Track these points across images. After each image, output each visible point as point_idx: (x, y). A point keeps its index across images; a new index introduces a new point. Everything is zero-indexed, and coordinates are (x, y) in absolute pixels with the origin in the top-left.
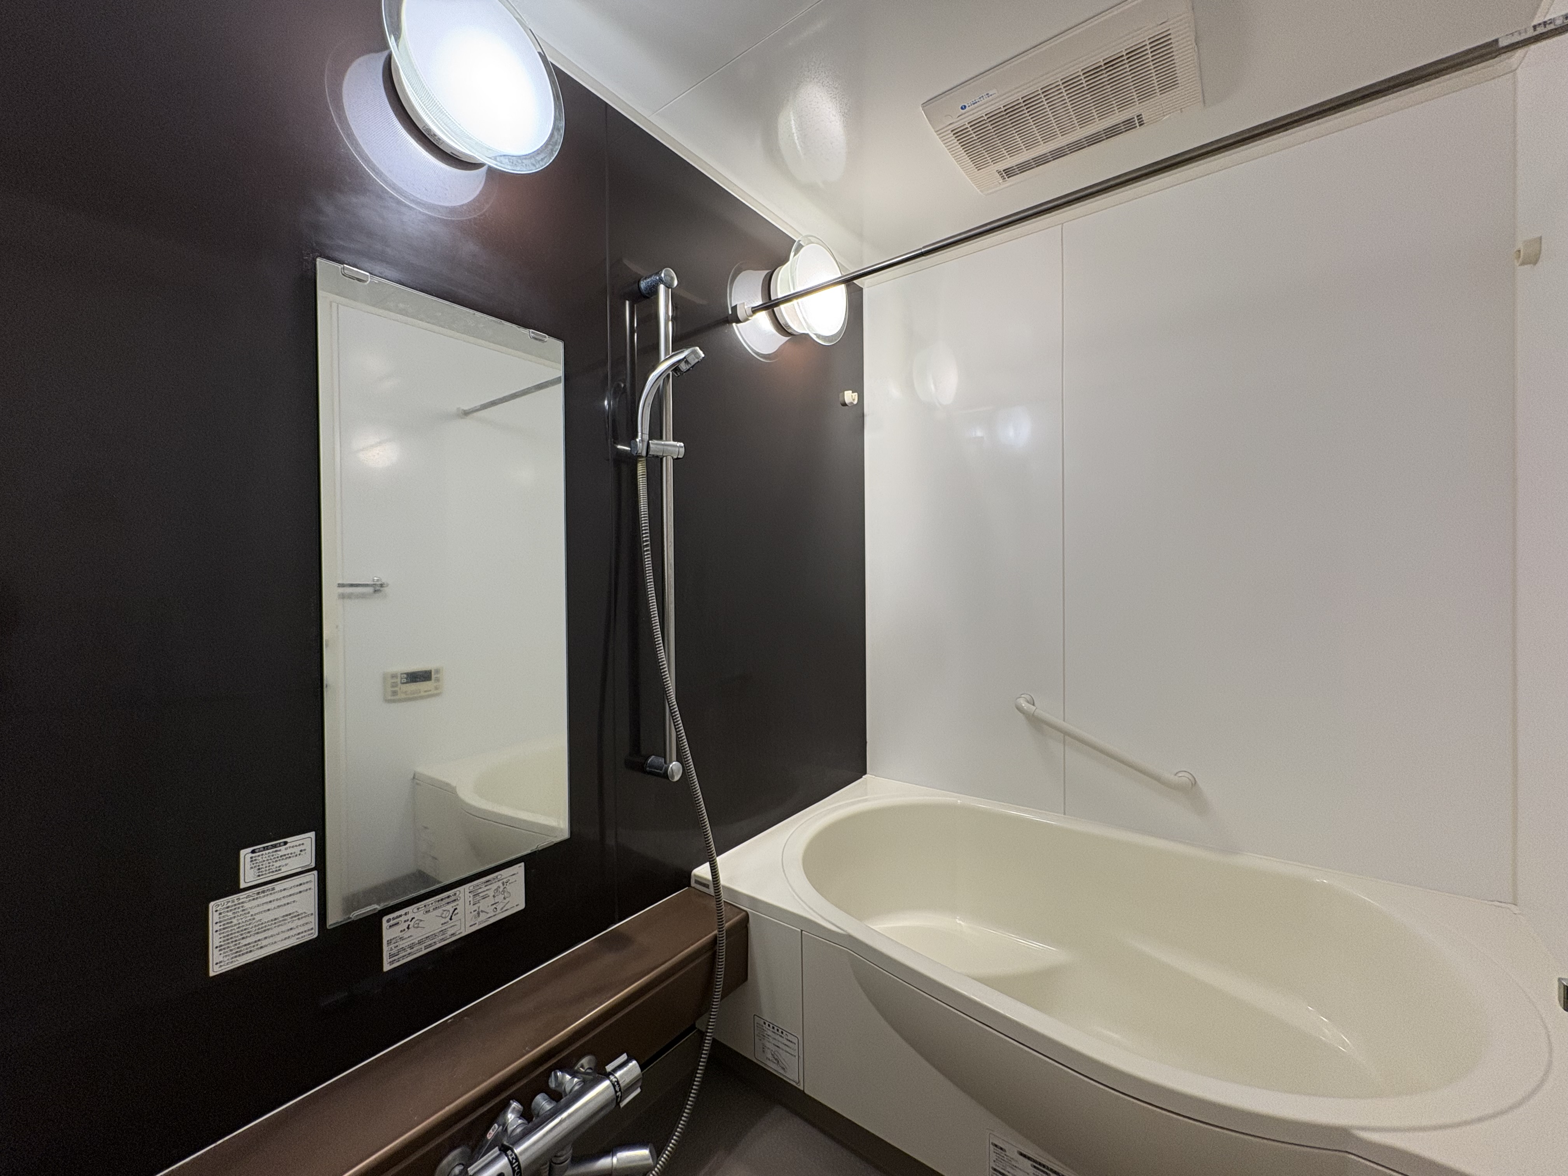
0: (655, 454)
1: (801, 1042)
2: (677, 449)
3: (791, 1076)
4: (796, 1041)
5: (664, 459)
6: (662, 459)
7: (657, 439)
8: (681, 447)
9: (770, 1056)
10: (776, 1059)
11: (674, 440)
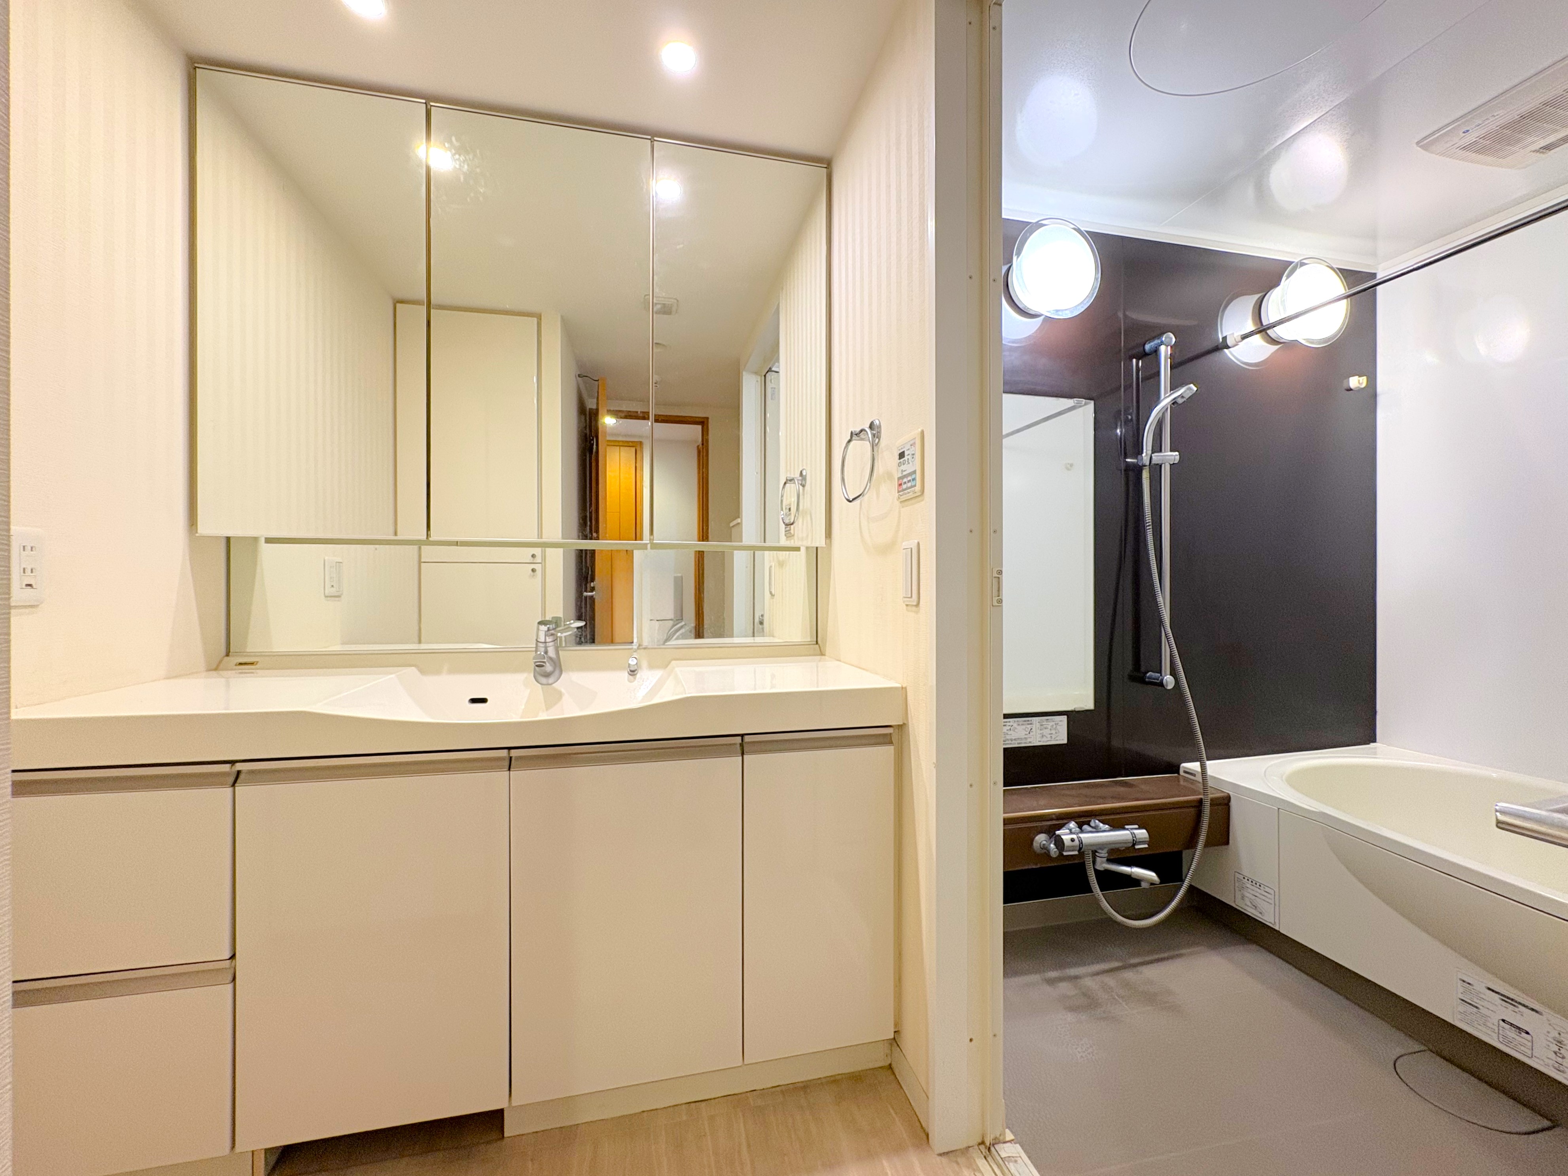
0: (1157, 463)
1: (1277, 894)
2: (1173, 457)
3: (1268, 919)
4: (1272, 892)
5: (1163, 465)
6: (1161, 466)
7: (1158, 452)
8: (1176, 455)
9: (1249, 904)
10: (1254, 906)
11: (1171, 451)
